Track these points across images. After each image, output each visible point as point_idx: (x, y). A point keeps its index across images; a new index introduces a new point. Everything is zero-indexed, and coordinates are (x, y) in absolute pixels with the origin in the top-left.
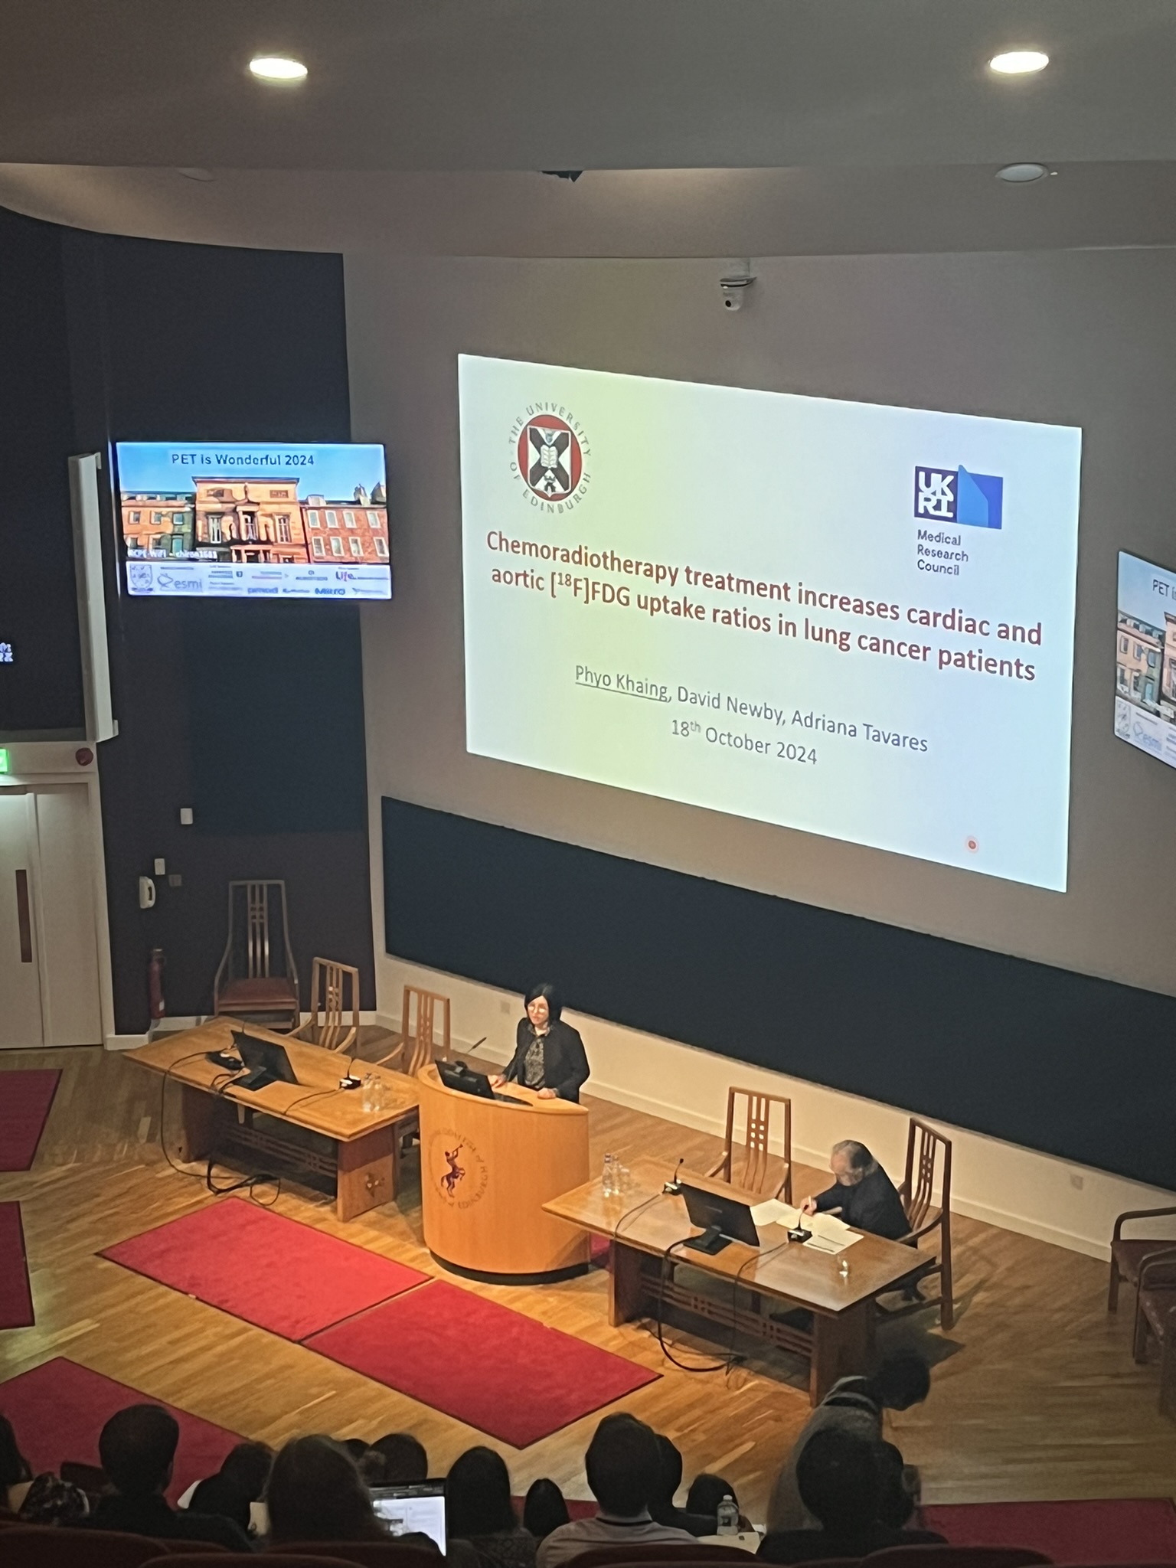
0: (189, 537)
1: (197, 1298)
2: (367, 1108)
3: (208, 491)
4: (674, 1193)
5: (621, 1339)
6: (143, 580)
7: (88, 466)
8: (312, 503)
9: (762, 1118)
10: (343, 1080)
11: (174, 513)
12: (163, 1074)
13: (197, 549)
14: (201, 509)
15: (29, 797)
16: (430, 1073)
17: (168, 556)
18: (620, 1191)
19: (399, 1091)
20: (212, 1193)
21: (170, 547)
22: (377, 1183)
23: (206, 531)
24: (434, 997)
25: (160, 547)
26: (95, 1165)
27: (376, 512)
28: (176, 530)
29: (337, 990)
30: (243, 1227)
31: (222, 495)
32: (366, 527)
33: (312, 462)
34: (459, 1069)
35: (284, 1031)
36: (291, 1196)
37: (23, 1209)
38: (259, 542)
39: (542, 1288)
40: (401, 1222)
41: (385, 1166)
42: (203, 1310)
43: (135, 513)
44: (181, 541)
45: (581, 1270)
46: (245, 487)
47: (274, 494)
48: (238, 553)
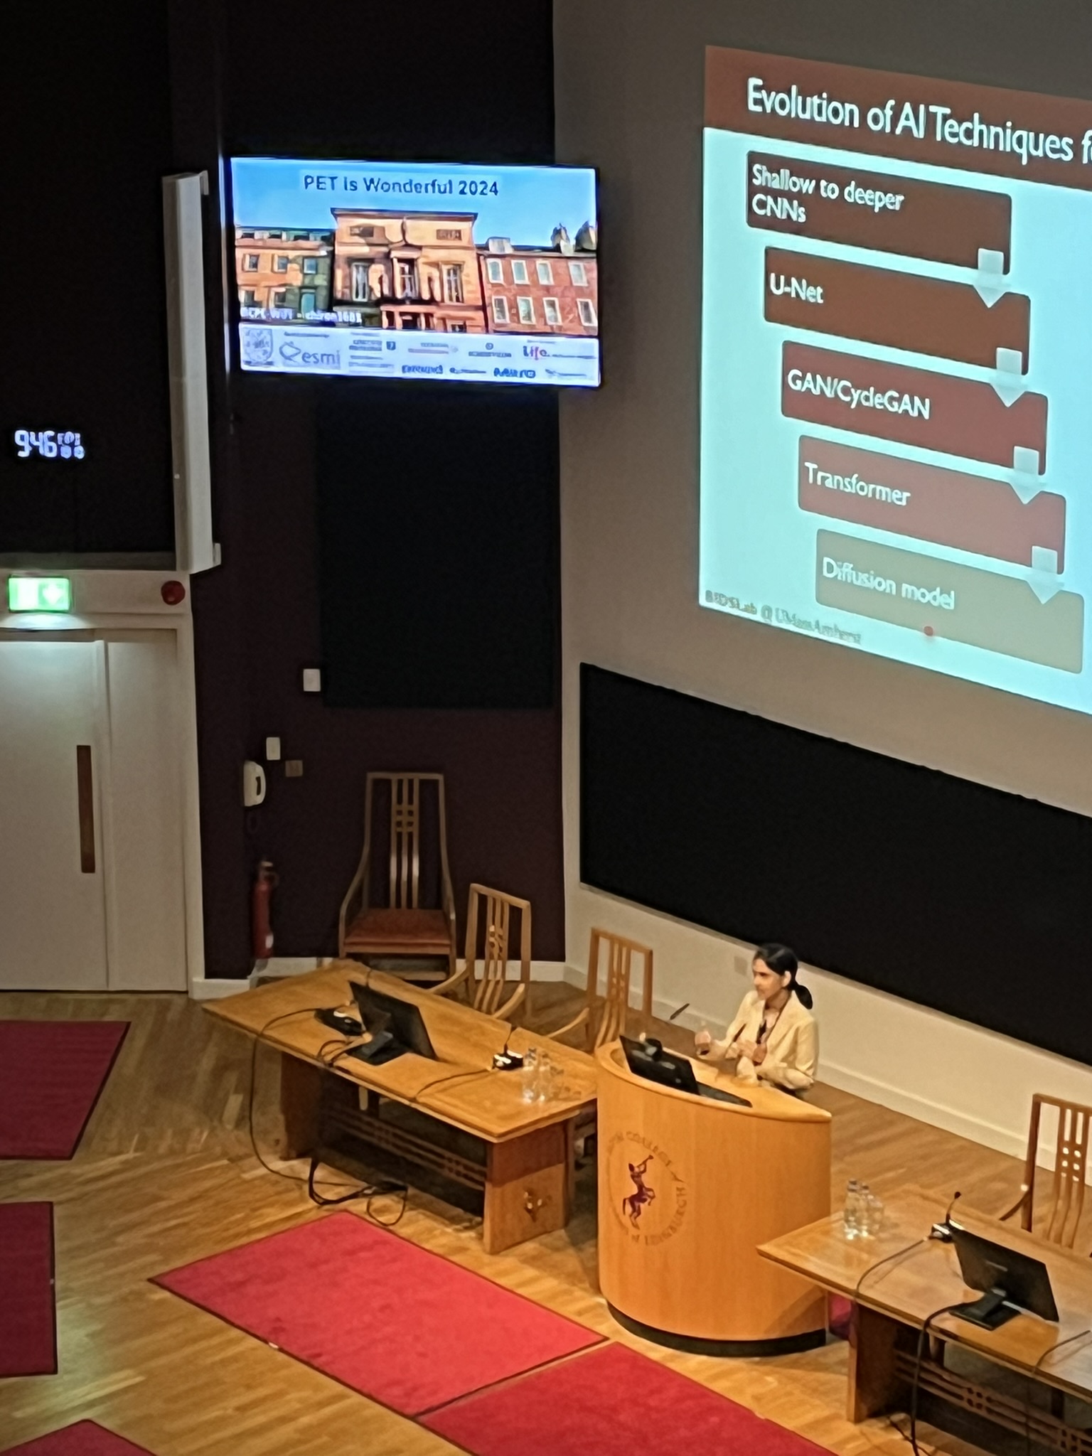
0: (323, 293)
1: (281, 1350)
2: (527, 1099)
3: (352, 228)
4: (946, 1239)
5: (862, 1441)
6: (259, 352)
7: (190, 189)
8: (493, 249)
9: (1079, 1141)
10: (497, 1057)
11: (305, 257)
12: (254, 1036)
13: (334, 309)
14: (341, 254)
15: (98, 644)
16: (614, 1052)
17: (295, 317)
18: (870, 1232)
19: (576, 1076)
20: (315, 1204)
21: (297, 306)
22: (540, 1203)
23: (348, 284)
24: (631, 946)
25: (285, 304)
26: (160, 1158)
27: (581, 264)
28: (307, 281)
29: (501, 932)
30: (351, 1253)
31: (371, 234)
32: (568, 284)
33: (496, 192)
34: (652, 1050)
35: (426, 985)
36: (424, 1214)
37: (58, 1211)
38: (419, 301)
39: (757, 1363)
40: (571, 1259)
41: (554, 1179)
42: (285, 1366)
43: (251, 256)
44: (312, 297)
45: (813, 1340)
46: (403, 225)
47: (441, 234)
48: (390, 315)
